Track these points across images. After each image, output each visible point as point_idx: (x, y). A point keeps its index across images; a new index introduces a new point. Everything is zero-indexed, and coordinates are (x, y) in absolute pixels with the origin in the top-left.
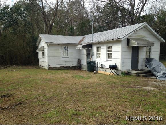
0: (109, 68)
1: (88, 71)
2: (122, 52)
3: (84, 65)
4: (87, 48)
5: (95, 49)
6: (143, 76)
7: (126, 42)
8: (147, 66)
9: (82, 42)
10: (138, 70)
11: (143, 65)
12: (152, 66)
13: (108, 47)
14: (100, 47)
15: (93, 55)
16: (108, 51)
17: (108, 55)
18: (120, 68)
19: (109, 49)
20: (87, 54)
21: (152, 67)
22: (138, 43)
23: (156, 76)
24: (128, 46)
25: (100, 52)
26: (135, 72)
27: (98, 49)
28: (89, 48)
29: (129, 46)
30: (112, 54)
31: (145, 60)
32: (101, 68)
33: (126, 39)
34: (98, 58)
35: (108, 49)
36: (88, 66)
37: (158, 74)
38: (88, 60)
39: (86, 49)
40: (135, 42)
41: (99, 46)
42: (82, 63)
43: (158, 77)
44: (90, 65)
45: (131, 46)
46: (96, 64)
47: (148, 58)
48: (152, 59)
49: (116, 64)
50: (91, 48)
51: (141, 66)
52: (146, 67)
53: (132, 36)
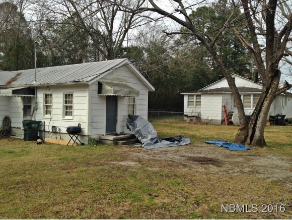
0: (66, 132)
1: (25, 139)
2: (91, 104)
3: (18, 128)
4: (23, 95)
5: (40, 97)
6: (124, 144)
7: (96, 87)
8: (130, 127)
9: (14, 83)
10: (117, 134)
11: (124, 127)
12: (136, 127)
13: (66, 95)
14: (51, 95)
15: (36, 109)
16: (66, 102)
17: (66, 109)
18: (86, 131)
19: (68, 98)
20: (24, 106)
21: (137, 129)
22: (115, 91)
23: (141, 144)
24: (99, 95)
25: (51, 103)
26: (111, 138)
27: (46, 98)
28: (29, 96)
29: (102, 95)
30: (74, 108)
31: (127, 117)
32: (52, 134)
33: (97, 83)
34: (47, 114)
35: (66, 98)
36: (25, 130)
37: (144, 140)
38: (25, 119)
39: (21, 97)
40: (110, 88)
41: (48, 92)
42: (13, 125)
43: (143, 145)
44: (30, 128)
45: (104, 95)
46: (41, 125)
47: (132, 114)
48: (137, 117)
49: (79, 124)
50: (32, 96)
51: (121, 127)
52: (128, 130)
53: (106, 79)
